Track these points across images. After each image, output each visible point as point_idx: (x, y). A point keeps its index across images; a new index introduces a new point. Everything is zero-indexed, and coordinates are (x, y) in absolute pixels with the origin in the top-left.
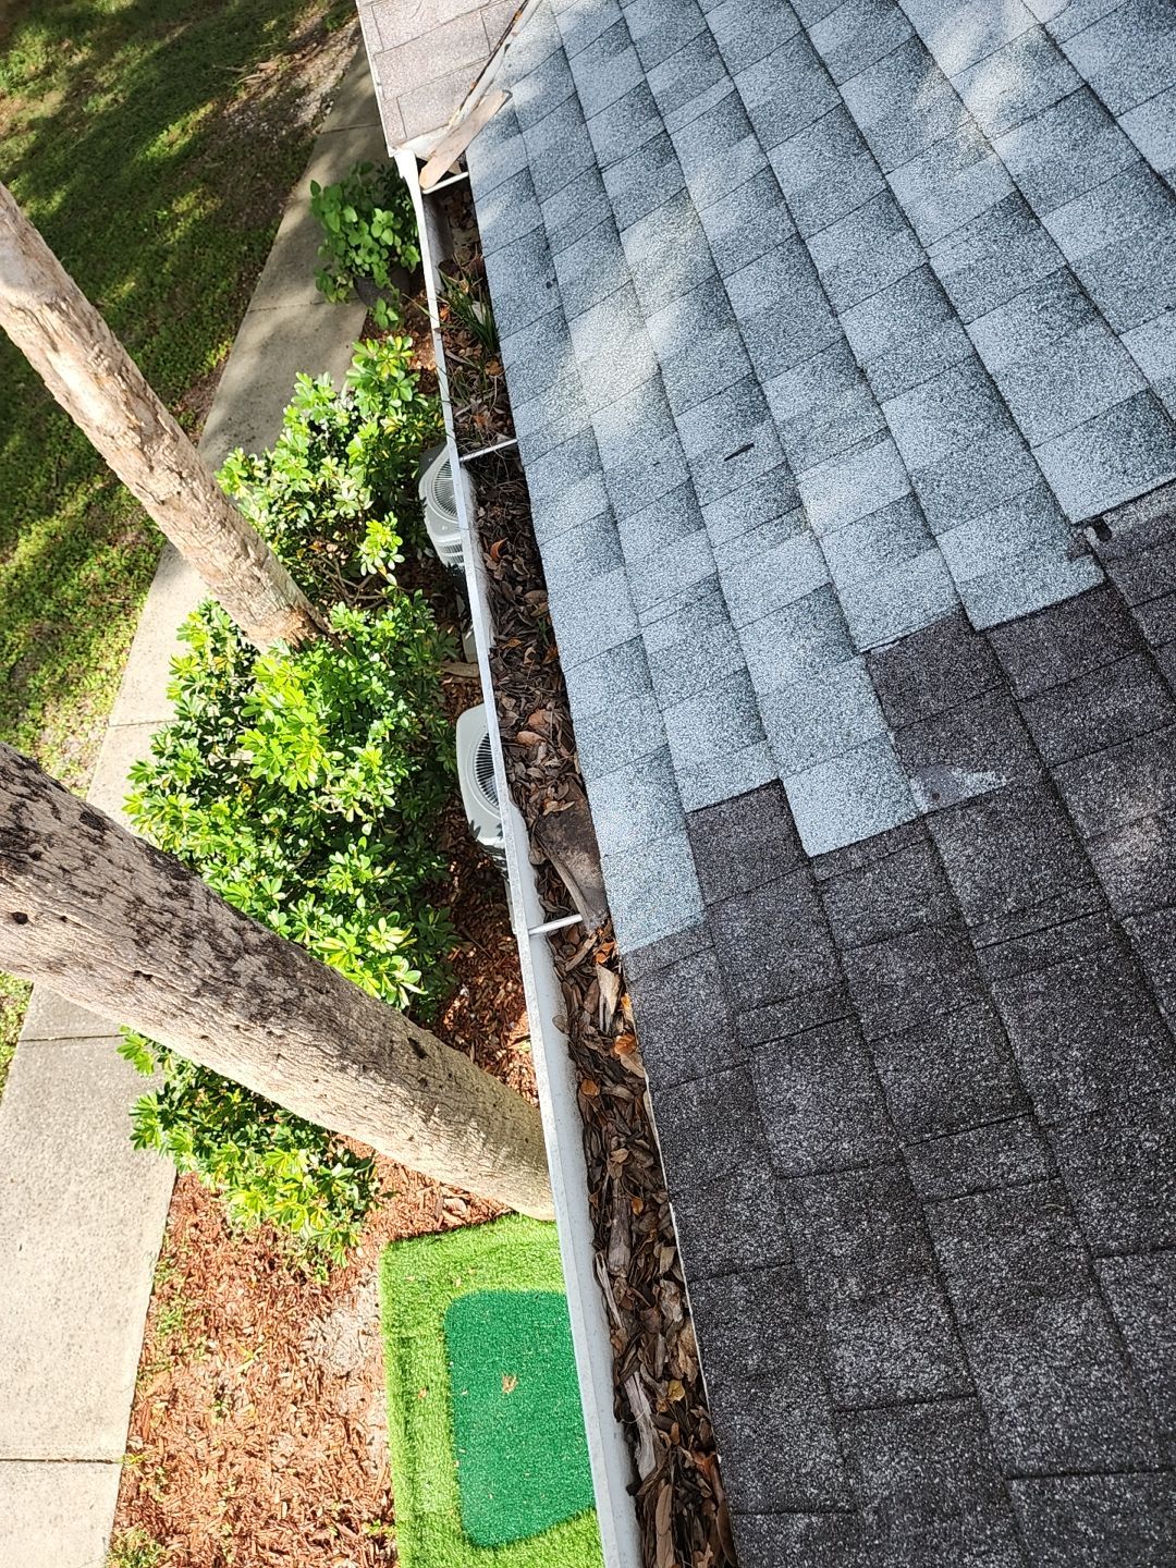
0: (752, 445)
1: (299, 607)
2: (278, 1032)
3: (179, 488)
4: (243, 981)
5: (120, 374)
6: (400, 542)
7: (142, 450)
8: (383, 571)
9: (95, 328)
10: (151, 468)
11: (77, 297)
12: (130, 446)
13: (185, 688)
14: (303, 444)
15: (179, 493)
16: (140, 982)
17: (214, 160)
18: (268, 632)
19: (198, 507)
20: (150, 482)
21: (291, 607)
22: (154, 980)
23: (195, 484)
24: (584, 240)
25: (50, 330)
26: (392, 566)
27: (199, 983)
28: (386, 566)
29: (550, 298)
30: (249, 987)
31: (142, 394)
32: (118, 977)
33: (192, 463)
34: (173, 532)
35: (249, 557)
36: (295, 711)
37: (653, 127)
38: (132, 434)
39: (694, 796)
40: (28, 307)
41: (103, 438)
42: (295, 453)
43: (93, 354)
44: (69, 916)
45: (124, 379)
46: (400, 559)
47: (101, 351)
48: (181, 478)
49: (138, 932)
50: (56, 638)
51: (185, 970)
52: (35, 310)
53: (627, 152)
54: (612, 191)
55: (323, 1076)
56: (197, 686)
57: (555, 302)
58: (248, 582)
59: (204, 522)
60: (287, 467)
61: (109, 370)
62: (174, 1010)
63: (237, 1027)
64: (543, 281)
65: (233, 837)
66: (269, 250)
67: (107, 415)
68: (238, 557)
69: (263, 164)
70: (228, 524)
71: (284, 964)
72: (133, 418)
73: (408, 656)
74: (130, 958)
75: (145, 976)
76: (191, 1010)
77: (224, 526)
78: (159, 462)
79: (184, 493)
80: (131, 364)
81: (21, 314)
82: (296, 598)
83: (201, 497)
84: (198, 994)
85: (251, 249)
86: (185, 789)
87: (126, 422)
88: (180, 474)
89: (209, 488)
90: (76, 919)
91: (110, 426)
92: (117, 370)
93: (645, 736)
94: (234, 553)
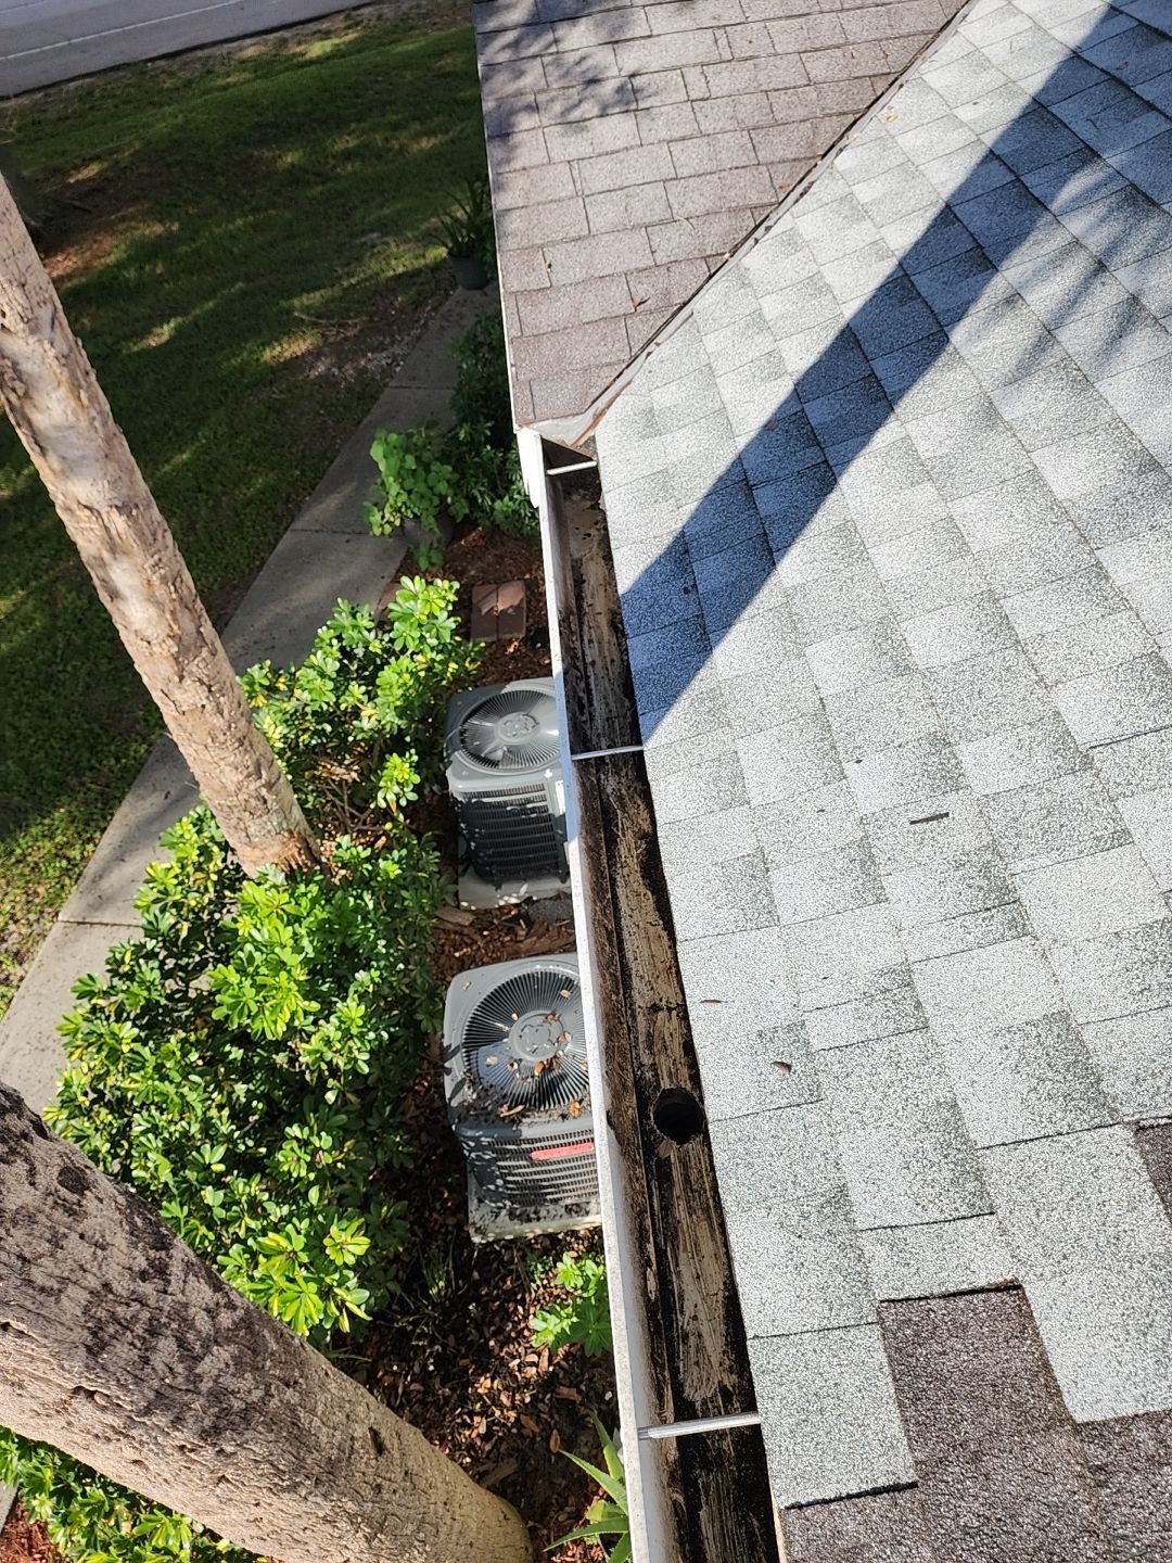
0: (947, 815)
1: (299, 833)
2: (229, 1449)
3: (205, 702)
4: (205, 1386)
5: (173, 584)
6: (417, 779)
7: (176, 659)
8: (394, 807)
9: (160, 537)
10: (181, 678)
11: (148, 507)
12: (165, 654)
13: (156, 901)
14: (332, 667)
15: (203, 706)
16: (79, 1403)
17: (281, 392)
18: (261, 854)
19: (219, 722)
20: (176, 691)
21: (291, 832)
22: (97, 1397)
23: (222, 699)
24: (730, 552)
25: (114, 532)
26: (403, 803)
27: (151, 1395)
28: (398, 802)
29: (688, 604)
30: (210, 1393)
31: (190, 606)
32: (54, 1395)
33: (224, 678)
34: (186, 743)
35: (260, 778)
36: (277, 950)
37: (812, 456)
38: (170, 642)
39: (891, 1277)
40: (97, 507)
41: (139, 642)
42: (322, 675)
43: (151, 561)
44: (14, 1323)
45: (176, 591)
46: (413, 797)
47: (160, 560)
48: (210, 691)
49: (94, 1334)
50: (22, 816)
51: (138, 1380)
52: (103, 511)
53: (781, 474)
54: (764, 509)
55: (265, 1497)
56: (170, 900)
57: (693, 609)
58: (253, 802)
59: (222, 738)
60: (310, 686)
61: (164, 579)
62: (110, 1433)
63: (182, 1448)
64: (680, 584)
65: (178, 1085)
66: (321, 478)
67: (149, 621)
68: (249, 776)
69: (328, 403)
70: (246, 742)
71: (254, 1351)
72: (175, 627)
73: (404, 899)
74: (75, 1372)
75: (86, 1391)
76: (134, 1433)
77: (242, 744)
78: (191, 673)
79: (208, 707)
80: (187, 575)
81: (87, 512)
82: (298, 824)
83: (226, 712)
84: (147, 1411)
85: (303, 473)
86: (132, 1016)
87: (168, 631)
88: (209, 687)
89: (235, 705)
90: (22, 1327)
91: (150, 633)
92: (174, 580)
93: (812, 1165)
94: (245, 773)
